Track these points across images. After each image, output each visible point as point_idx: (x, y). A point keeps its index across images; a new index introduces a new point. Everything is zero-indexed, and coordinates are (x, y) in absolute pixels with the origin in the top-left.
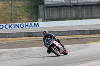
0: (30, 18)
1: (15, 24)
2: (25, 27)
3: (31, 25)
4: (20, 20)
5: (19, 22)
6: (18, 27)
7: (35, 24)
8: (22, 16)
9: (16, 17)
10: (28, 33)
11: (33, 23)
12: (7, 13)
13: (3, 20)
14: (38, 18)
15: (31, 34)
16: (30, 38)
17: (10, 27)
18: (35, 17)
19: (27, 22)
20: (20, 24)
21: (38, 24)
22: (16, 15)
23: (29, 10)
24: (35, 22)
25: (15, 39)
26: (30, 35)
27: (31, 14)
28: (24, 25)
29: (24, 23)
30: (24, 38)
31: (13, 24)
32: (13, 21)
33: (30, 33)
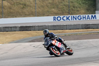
0: (88, 10)
1: (73, 16)
2: (82, 19)
3: (88, 17)
4: (78, 12)
5: (77, 14)
6: (76, 19)
7: (92, 16)
8: (80, 8)
9: (73, 9)
10: (85, 25)
11: (90, 16)
12: (65, 5)
13: (61, 12)
14: (95, 10)
15: (89, 26)
16: (87, 30)
17: (67, 18)
18: (93, 9)
19: (84, 14)
20: (77, 16)
21: (95, 16)
22: (74, 7)
23: (87, 2)
24: (93, 14)
25: (72, 30)
26: (87, 27)
27: (89, 6)
28: (82, 17)
29: (82, 16)
30: (82, 30)
31: (71, 16)
32: (70, 13)
33: (87, 25)
